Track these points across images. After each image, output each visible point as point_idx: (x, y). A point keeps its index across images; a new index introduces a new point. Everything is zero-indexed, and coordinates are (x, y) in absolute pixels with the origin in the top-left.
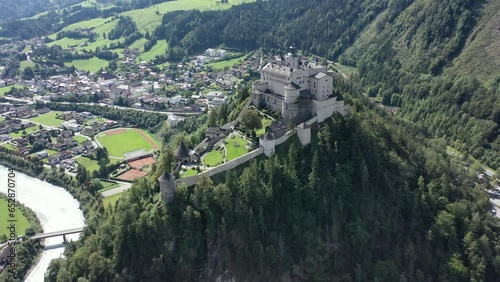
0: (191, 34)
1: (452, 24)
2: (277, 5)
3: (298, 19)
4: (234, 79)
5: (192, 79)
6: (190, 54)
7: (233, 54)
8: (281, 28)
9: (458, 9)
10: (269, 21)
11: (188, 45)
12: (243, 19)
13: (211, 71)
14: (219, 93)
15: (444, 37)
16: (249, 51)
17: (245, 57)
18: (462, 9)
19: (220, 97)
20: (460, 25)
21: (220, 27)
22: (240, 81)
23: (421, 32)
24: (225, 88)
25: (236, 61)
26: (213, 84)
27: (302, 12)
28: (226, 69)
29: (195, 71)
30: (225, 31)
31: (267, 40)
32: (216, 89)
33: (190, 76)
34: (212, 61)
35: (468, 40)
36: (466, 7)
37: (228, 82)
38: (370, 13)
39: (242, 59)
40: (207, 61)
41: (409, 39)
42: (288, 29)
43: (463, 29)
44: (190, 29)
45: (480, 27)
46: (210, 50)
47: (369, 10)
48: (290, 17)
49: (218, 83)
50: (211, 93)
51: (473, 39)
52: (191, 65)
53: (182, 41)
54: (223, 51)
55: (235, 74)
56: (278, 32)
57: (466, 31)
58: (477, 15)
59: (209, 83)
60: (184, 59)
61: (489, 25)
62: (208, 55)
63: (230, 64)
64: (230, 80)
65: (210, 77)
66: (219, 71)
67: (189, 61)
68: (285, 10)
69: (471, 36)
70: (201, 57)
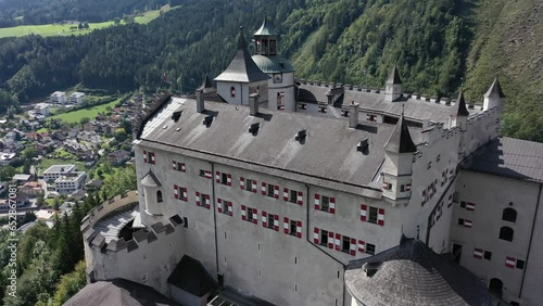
0: (25, 70)
1: (438, 37)
2: (161, 29)
3: (194, 45)
4: (97, 139)
5: (19, 144)
6: (22, 100)
7: (96, 99)
8: (170, 58)
9: (442, 17)
10: (151, 49)
11: (19, 87)
12: (111, 47)
13: (58, 127)
14: (69, 167)
15: (432, 57)
16: (123, 93)
17: (117, 102)
18: (447, 16)
19: (69, 175)
20: (451, 38)
21: (75, 59)
22: (107, 142)
23: (390, 51)
24: (81, 156)
25: (102, 109)
26: (60, 150)
27: (198, 37)
28: (85, 122)
29: (28, 128)
30: (83, 63)
31: (151, 75)
32: (64, 160)
33: (18, 138)
34: (60, 111)
35: (470, 60)
36: (453, 13)
37: (86, 146)
38: (298, 33)
39: (112, 105)
40: (52, 110)
41: (372, 62)
42: (181, 58)
43: (457, 44)
44: (23, 62)
45: (480, 41)
46: (59, 94)
47: (295, 30)
48: (181, 44)
49: (67, 148)
50: (53, 168)
51: (477, 59)
52: (22, 118)
53: (9, 82)
54: (78, 95)
55: (99, 130)
56: (167, 62)
57: (463, 47)
58: (471, 25)
59: (51, 149)
60: (11, 109)
61: (494, 38)
62: (55, 101)
63: (92, 114)
64: (90, 142)
65: (54, 138)
66: (72, 126)
67: (19, 112)
68: (173, 35)
69: (472, 54)
70: (42, 106)
